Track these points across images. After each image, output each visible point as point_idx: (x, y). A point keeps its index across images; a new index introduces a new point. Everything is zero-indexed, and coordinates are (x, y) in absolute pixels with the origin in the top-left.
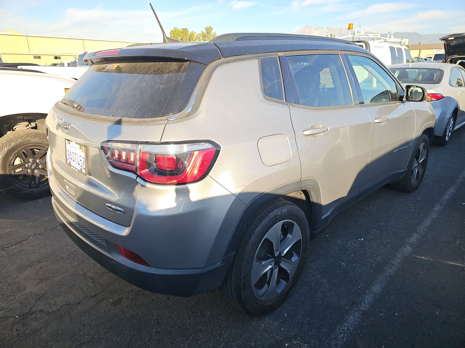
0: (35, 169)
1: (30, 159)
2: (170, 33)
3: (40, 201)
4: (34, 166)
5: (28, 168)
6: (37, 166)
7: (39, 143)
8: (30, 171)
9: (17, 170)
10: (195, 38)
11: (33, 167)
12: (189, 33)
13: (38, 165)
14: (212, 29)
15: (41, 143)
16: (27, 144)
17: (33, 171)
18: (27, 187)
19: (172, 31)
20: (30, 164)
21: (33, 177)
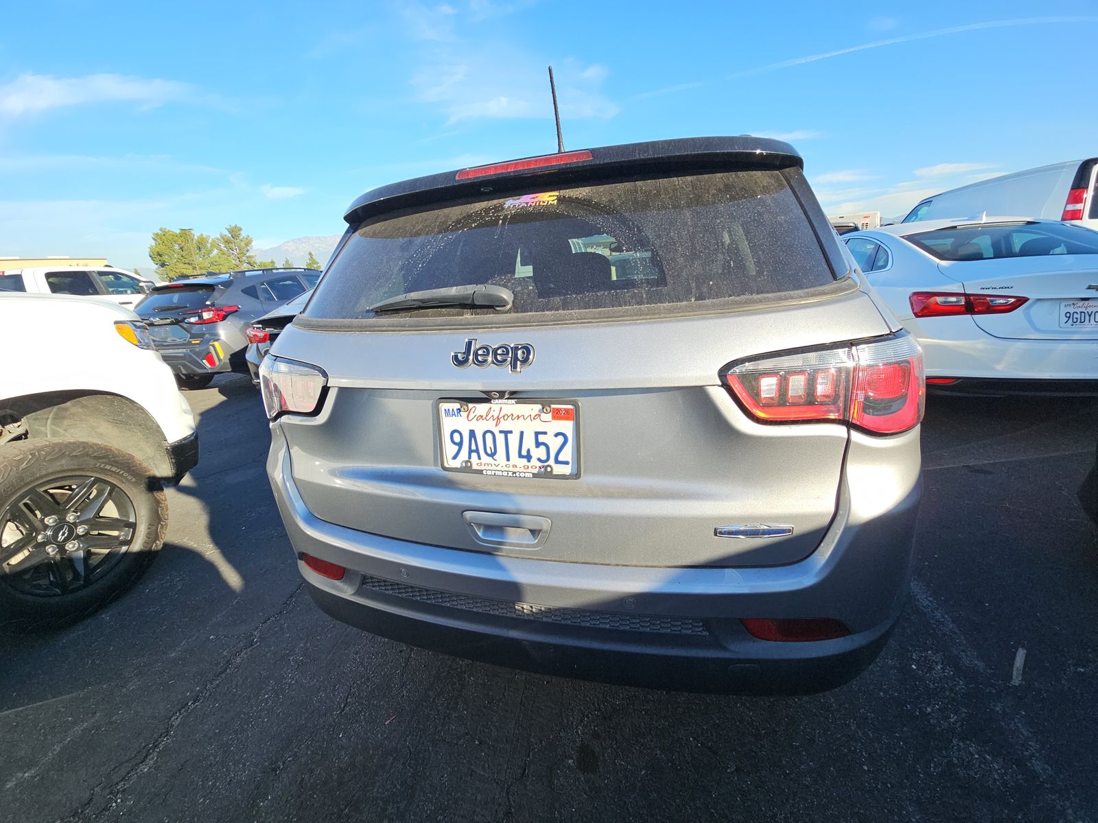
0: (66, 540)
1: (46, 519)
2: (154, 239)
3: (105, 617)
4: (63, 534)
5: (44, 544)
6: (71, 531)
7: (72, 470)
8: (53, 551)
9: (14, 561)
10: (209, 245)
11: (60, 538)
12: (196, 237)
13: (72, 527)
14: (240, 229)
15: (76, 467)
16: (37, 479)
17: (61, 548)
18: (59, 595)
19: (157, 234)
20: (49, 533)
21: (68, 562)
